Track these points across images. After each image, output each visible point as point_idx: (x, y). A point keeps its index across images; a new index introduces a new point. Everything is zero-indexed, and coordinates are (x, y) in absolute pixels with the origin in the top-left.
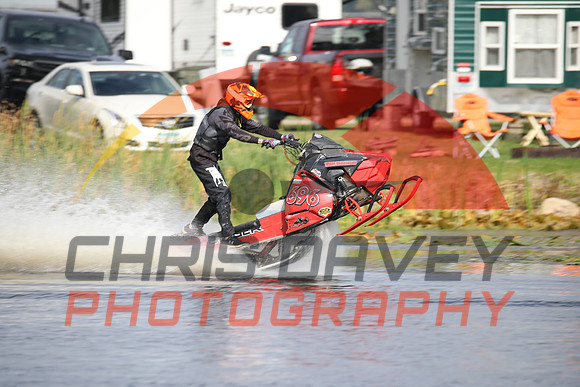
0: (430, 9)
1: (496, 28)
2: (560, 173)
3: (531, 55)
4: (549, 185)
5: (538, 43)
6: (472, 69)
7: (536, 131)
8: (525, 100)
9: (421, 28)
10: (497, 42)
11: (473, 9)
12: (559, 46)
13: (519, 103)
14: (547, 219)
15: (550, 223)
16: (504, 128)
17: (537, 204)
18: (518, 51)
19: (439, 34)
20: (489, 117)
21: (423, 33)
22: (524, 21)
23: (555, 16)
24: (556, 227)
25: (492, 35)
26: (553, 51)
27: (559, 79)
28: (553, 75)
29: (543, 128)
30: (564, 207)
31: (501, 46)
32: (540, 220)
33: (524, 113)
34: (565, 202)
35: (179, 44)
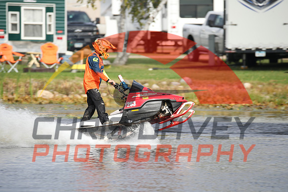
1: (16, 15)
2: (45, 79)
3: (32, 27)
4: (40, 84)
5: (34, 21)
6: (5, 33)
7: (34, 61)
8: (29, 47)
10: (16, 21)
11: (5, 6)
12: (43, 23)
13: (26, 48)
14: (39, 99)
15: (41, 101)
16: (20, 59)
17: (35, 93)
18: (25, 25)
20: (13, 54)
22: (28, 12)
23: (41, 10)
24: (43, 103)
25: (14, 18)
26: (41, 25)
27: (44, 38)
28: (41, 36)
29: (37, 59)
30: (47, 94)
31: (18, 22)
32: (36, 100)
33: (29, 52)
34: (47, 92)
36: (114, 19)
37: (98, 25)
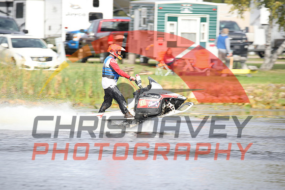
0: (148, 16)
1: (173, 24)
3: (187, 35)
5: (189, 30)
9: (144, 24)
10: (174, 30)
11: (164, 17)
12: (198, 32)
14: (192, 100)
17: (188, 94)
18: (182, 33)
19: (151, 26)
21: (145, 26)
22: (185, 22)
23: (196, 20)
24: (196, 103)
25: (172, 27)
26: (195, 34)
35: (47, 28)
36: (262, 28)
37: (247, 34)
